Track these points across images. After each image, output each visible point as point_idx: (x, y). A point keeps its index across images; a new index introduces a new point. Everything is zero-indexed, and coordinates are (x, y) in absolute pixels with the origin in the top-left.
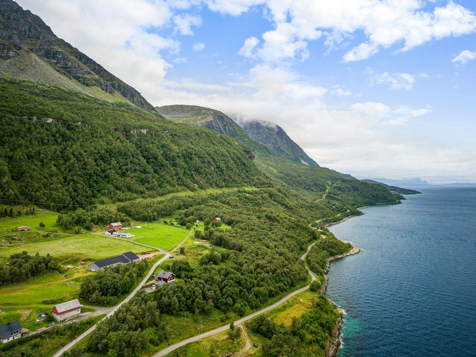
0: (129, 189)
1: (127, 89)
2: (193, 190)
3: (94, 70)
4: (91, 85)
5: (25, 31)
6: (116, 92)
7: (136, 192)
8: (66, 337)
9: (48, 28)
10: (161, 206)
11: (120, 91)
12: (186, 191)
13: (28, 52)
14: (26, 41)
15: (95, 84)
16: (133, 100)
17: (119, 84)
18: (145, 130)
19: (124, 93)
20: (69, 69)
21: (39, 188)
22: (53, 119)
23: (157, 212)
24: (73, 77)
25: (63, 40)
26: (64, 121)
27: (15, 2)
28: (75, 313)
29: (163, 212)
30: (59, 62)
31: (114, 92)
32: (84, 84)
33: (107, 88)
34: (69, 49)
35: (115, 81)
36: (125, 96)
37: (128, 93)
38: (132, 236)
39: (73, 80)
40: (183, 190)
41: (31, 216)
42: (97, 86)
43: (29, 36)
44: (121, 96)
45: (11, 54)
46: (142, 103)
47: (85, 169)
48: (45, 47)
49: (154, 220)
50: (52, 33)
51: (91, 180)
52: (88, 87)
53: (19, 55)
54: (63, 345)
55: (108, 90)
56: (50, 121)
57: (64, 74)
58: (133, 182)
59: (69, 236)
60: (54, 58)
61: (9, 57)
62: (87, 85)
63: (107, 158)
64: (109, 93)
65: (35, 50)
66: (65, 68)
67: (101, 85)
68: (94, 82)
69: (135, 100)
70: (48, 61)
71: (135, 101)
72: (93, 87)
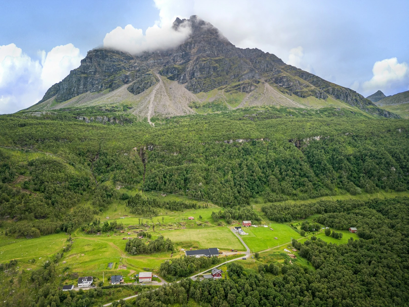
0: (283, 192)
1: (341, 91)
2: (354, 194)
3: (312, 83)
4: (307, 96)
5: (264, 68)
6: (329, 97)
7: (289, 194)
8: (134, 292)
9: (280, 60)
10: (296, 210)
11: (334, 94)
12: (345, 194)
13: (263, 83)
14: (264, 75)
15: (311, 95)
16: (347, 100)
17: (334, 89)
18: (319, 137)
19: (337, 96)
20: (291, 88)
21: (216, 190)
22: (243, 139)
23: (292, 215)
24: (294, 93)
25: (290, 66)
26: (251, 139)
27: (260, 50)
28: (148, 280)
29: (297, 215)
30: (284, 85)
31: (328, 97)
32: (301, 96)
33: (321, 96)
34: (294, 71)
35: (330, 87)
36: (338, 98)
37: (342, 95)
38: (246, 234)
39: (293, 95)
40: (342, 194)
41: (205, 209)
42: (312, 96)
43: (266, 71)
44: (334, 99)
45: (253, 88)
46: (356, 100)
47: (252, 175)
48: (275, 76)
49: (286, 221)
50: (283, 62)
51: (254, 184)
52: (304, 99)
53: (257, 87)
54: (130, 295)
55: (322, 97)
56: (241, 141)
57: (287, 92)
58: (287, 186)
59: (213, 226)
60: (280, 83)
61: (251, 91)
62: (304, 97)
63: (273, 166)
64: (323, 99)
65: (268, 80)
66: (288, 88)
67: (316, 94)
68: (310, 93)
69: (349, 99)
70: (276, 86)
71: (349, 101)
72: (308, 97)
